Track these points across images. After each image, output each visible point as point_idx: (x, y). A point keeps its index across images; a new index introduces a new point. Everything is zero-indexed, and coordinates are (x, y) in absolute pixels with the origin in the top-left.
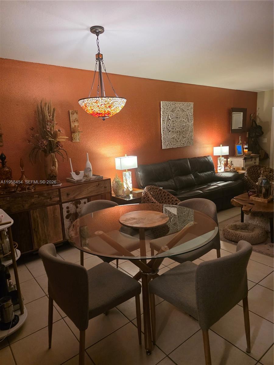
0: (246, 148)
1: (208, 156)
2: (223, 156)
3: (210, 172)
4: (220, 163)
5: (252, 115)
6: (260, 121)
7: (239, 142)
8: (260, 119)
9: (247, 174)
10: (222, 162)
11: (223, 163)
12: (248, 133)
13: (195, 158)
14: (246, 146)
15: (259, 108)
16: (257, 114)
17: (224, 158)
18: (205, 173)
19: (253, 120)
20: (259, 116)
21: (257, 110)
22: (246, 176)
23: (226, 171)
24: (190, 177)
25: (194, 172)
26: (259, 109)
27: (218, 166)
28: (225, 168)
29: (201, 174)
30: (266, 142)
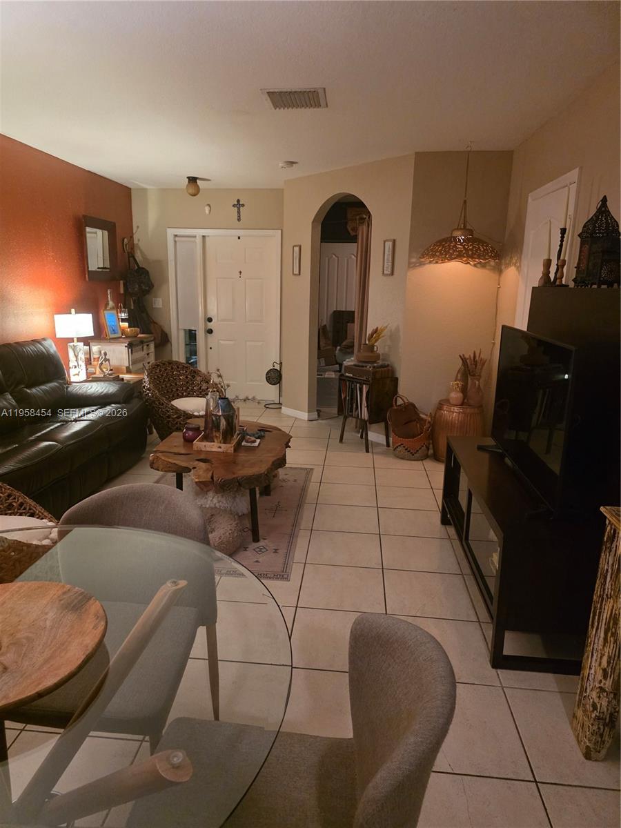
0: (123, 320)
1: (44, 339)
2: (79, 340)
3: (56, 384)
4: (76, 357)
5: (126, 240)
6: (143, 257)
7: (107, 304)
8: (142, 252)
9: (149, 384)
10: (79, 356)
11: (83, 357)
12: (122, 282)
13: (9, 344)
14: (124, 315)
15: (138, 227)
16: (136, 242)
17: (82, 343)
18: (43, 387)
19: (128, 253)
20: (140, 244)
21: (134, 232)
22: (148, 389)
23: (91, 378)
24: (5, 403)
25: (12, 387)
26: (139, 230)
27: (71, 365)
28: (87, 369)
29: (34, 390)
30: (161, 307)
